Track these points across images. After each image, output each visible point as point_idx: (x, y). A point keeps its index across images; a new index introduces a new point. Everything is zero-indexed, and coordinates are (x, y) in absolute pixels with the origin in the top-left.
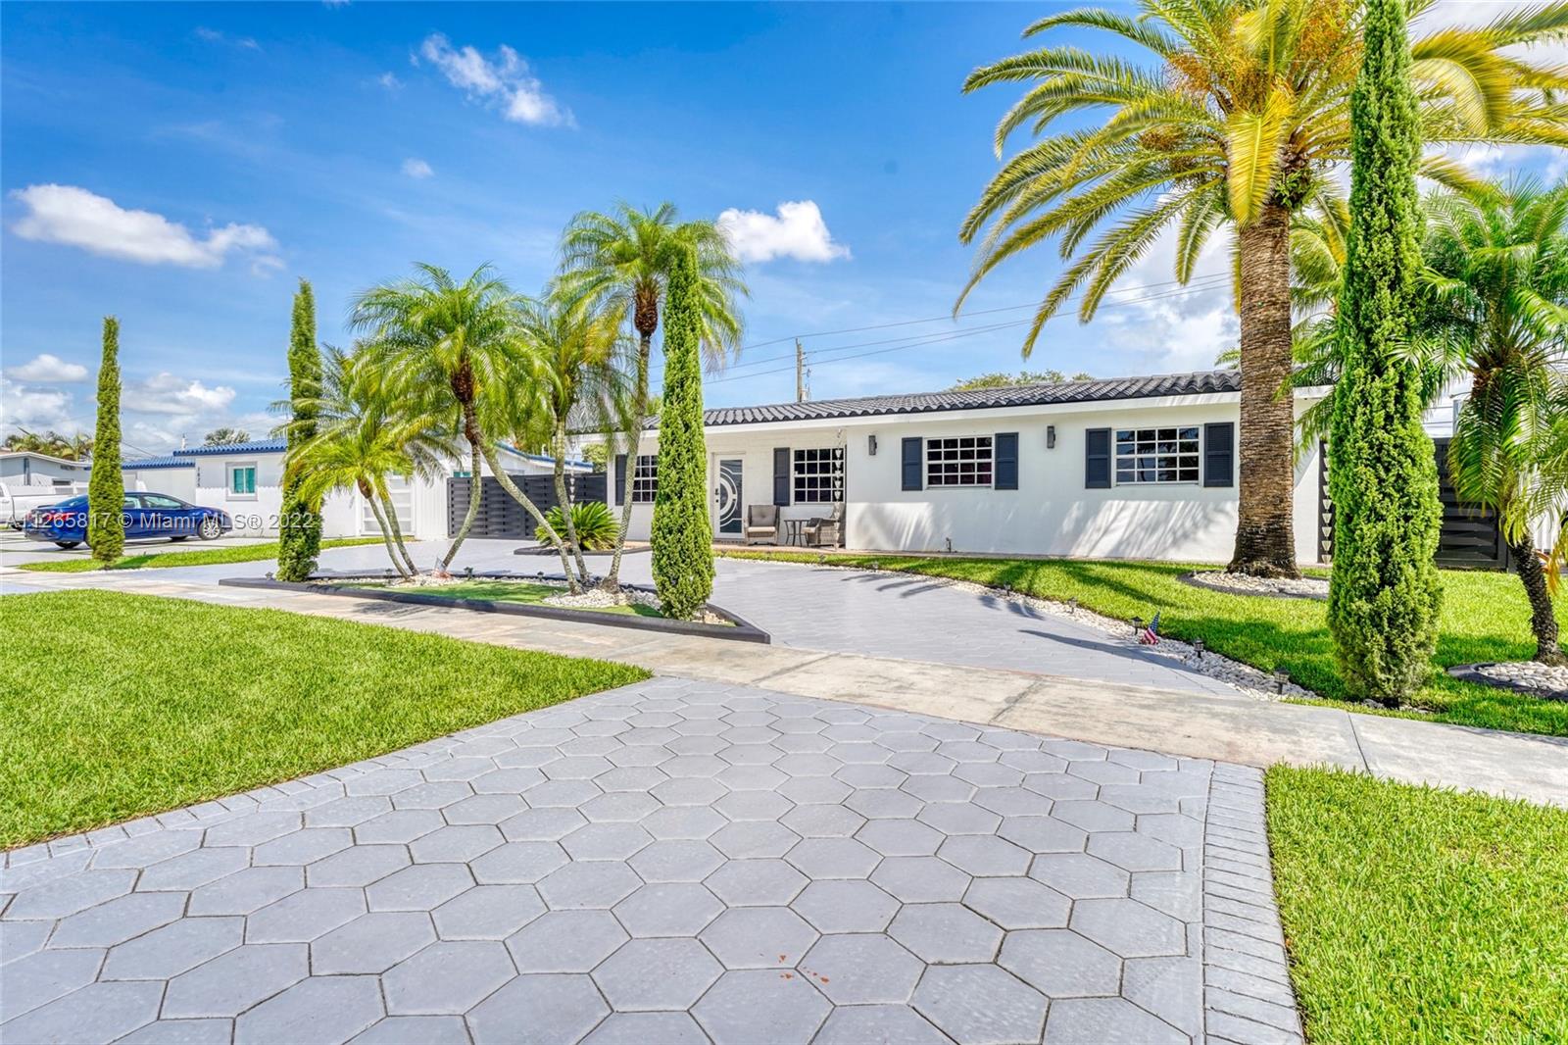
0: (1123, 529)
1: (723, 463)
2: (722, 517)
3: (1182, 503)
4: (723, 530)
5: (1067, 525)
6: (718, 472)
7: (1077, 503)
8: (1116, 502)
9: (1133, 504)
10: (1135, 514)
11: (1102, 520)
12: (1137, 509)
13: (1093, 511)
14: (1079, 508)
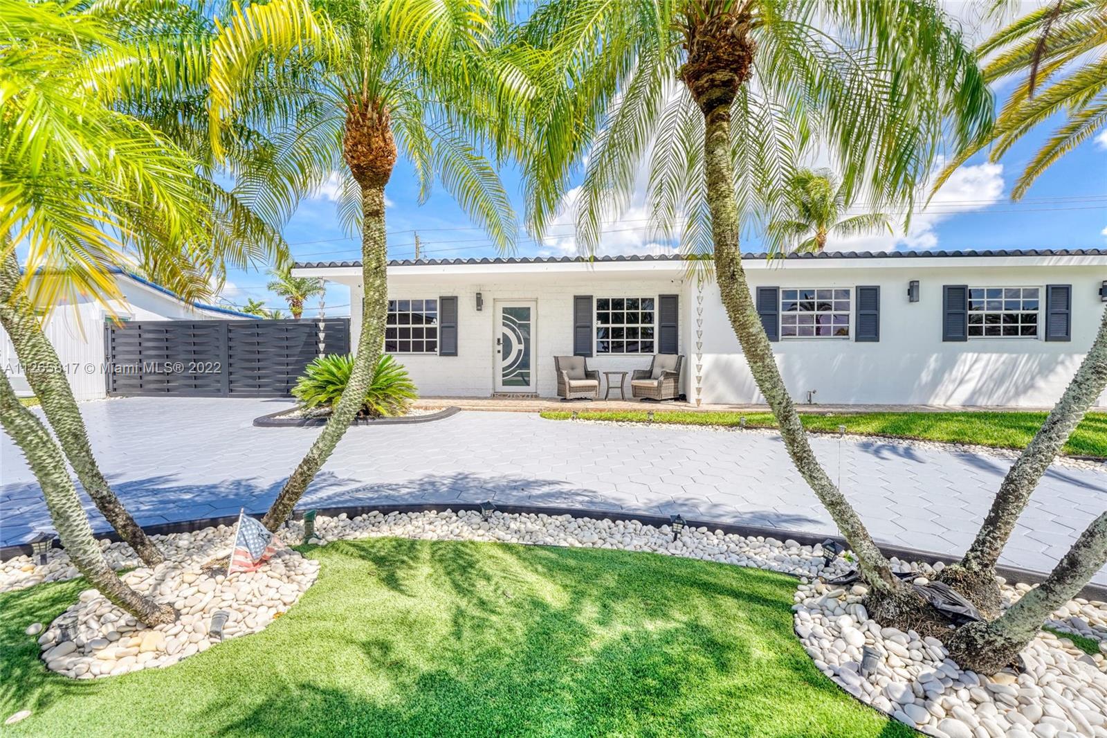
0: (976, 380)
1: (505, 310)
2: (504, 369)
3: (1027, 356)
4: (505, 383)
5: (925, 377)
6: (500, 320)
7: (934, 356)
8: (970, 355)
9: (985, 357)
10: (987, 365)
11: (959, 371)
12: (990, 359)
13: (948, 364)
14: (936, 361)
